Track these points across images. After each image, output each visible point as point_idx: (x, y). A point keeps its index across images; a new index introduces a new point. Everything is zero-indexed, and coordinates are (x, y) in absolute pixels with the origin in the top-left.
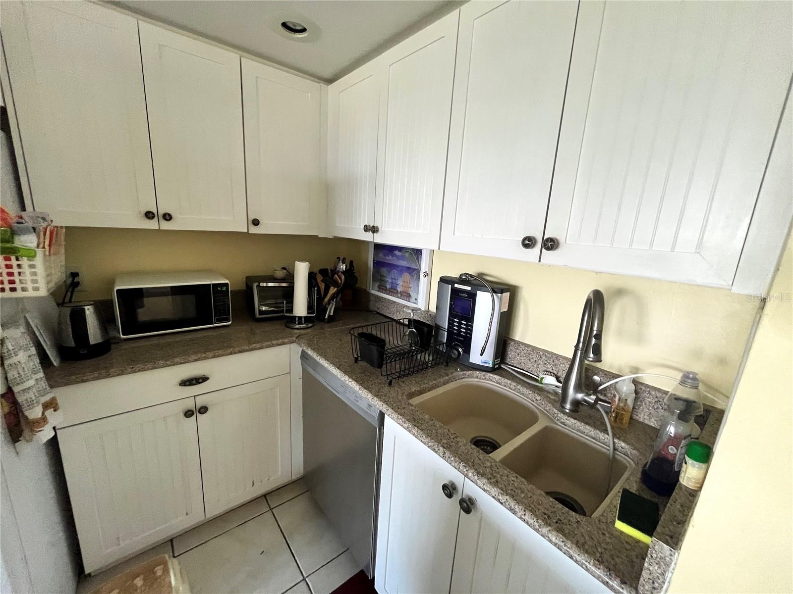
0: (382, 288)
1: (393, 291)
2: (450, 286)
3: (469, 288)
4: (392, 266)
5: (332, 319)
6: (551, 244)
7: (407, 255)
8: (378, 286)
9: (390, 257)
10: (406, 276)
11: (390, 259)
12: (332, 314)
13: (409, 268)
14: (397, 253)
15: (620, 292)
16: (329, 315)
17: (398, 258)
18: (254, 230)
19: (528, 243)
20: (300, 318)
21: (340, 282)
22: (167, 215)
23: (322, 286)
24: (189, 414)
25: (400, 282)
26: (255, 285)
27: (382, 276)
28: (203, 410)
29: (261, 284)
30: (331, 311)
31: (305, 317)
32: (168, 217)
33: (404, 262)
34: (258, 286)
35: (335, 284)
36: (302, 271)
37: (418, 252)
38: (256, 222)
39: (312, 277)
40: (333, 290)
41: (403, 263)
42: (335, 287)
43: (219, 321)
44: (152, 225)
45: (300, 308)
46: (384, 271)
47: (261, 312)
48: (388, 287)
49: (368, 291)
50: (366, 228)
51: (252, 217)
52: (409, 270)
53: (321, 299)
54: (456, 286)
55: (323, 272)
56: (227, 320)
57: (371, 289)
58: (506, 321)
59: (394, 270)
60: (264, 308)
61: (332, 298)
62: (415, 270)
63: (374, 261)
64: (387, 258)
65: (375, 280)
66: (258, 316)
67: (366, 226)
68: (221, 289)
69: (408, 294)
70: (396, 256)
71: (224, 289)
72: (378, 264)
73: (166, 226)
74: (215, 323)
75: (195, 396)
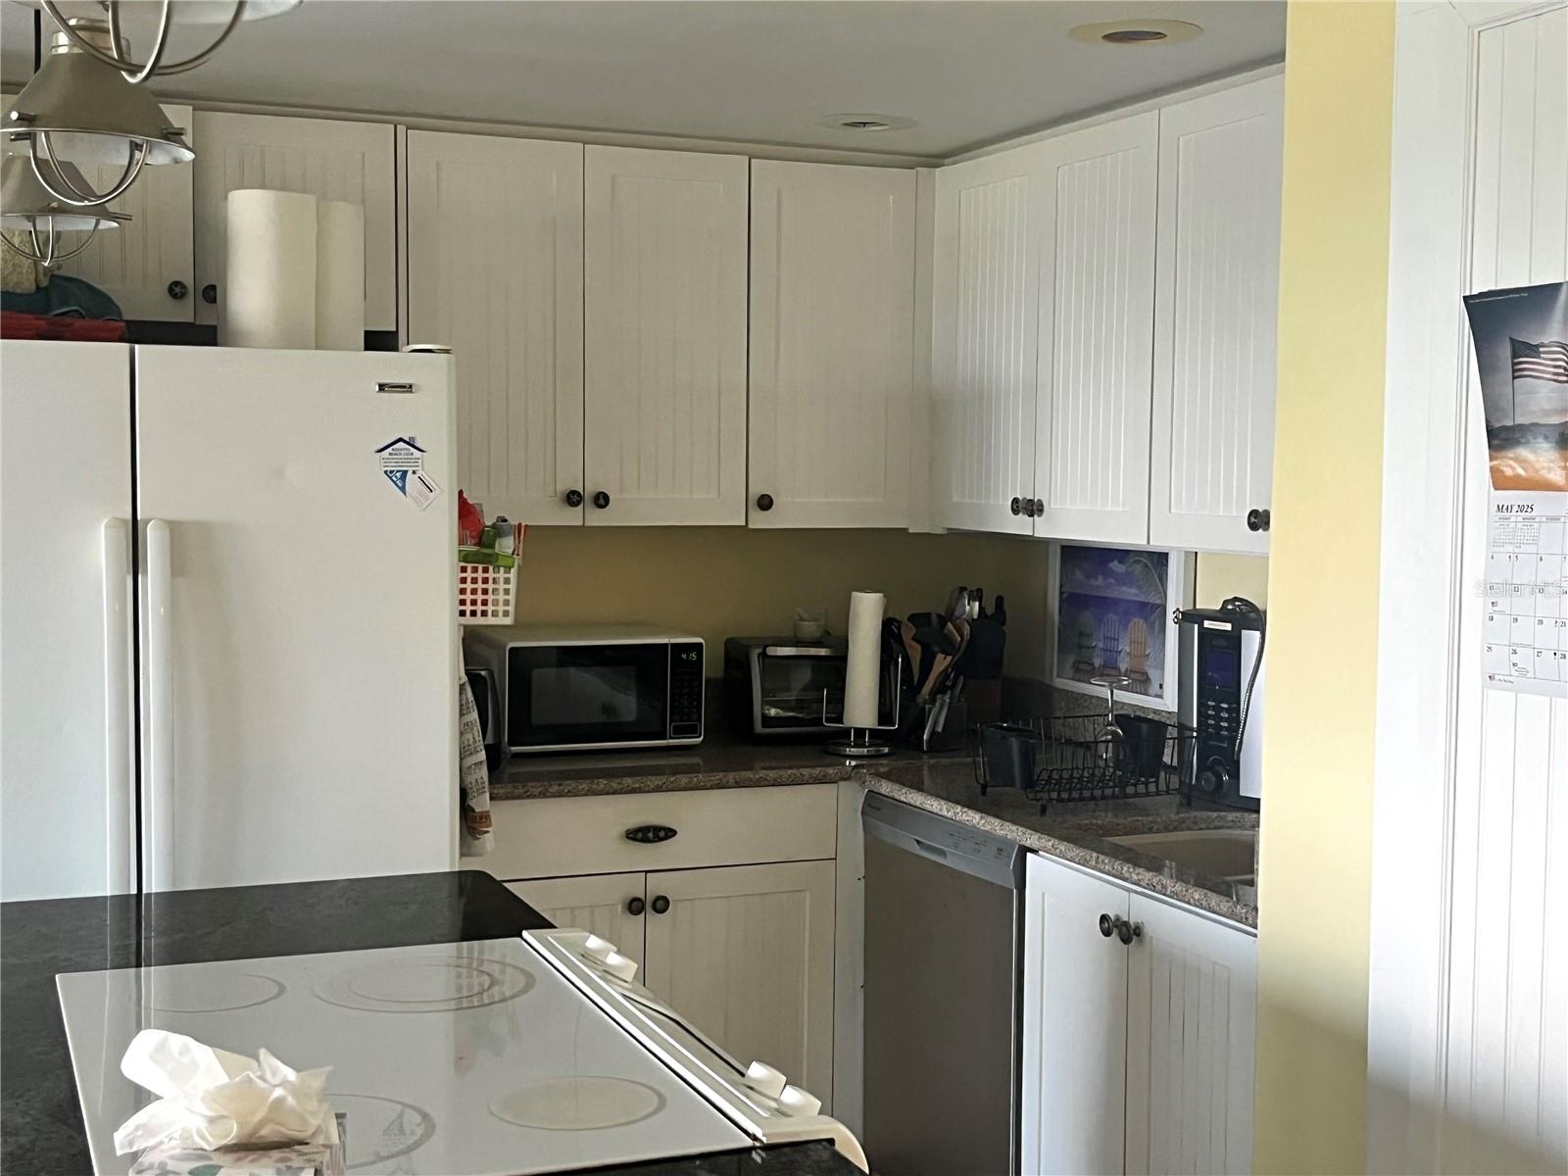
0: (1084, 672)
1: (1109, 672)
2: (1196, 626)
3: (1228, 627)
4: (1104, 604)
5: (939, 745)
7: (1137, 569)
8: (1074, 664)
9: (1101, 580)
10: (1138, 623)
11: (1099, 585)
12: (939, 729)
13: (1143, 605)
14: (1115, 566)
16: (933, 733)
17: (1118, 579)
18: (761, 521)
19: (1253, 520)
20: (860, 732)
21: (959, 639)
22: (601, 497)
23: (915, 652)
24: (635, 906)
25: (1125, 646)
26: (755, 653)
27: (1081, 634)
28: (661, 904)
29: (772, 651)
30: (937, 719)
31: (872, 731)
32: (601, 500)
33: (1133, 591)
34: (763, 655)
35: (949, 648)
36: (867, 612)
37: (1160, 559)
38: (765, 503)
39: (890, 633)
40: (942, 662)
41: (1130, 593)
42: (947, 654)
43: (679, 732)
44: (572, 517)
45: (862, 706)
46: (1087, 617)
47: (767, 721)
48: (1097, 662)
49: (1048, 682)
50: (1017, 506)
51: (756, 491)
52: (1144, 609)
53: (912, 688)
54: (1207, 624)
55: (919, 620)
56: (692, 731)
57: (1055, 674)
59: (1111, 615)
60: (773, 712)
61: (940, 689)
62: (1155, 607)
63: (1061, 593)
64: (1092, 582)
65: (1063, 649)
66: (758, 727)
67: (1015, 500)
68: (688, 656)
69: (1144, 673)
71: (694, 655)
72: (1072, 601)
73: (597, 518)
74: (671, 738)
75: (646, 872)
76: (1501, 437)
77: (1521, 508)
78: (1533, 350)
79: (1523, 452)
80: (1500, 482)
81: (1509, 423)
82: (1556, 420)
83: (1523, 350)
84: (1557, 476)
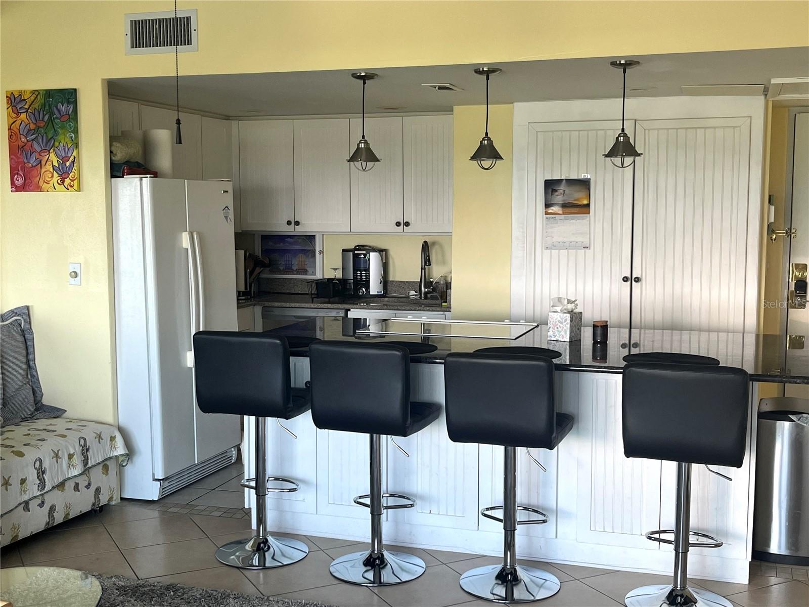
1: (289, 270)
2: (352, 253)
3: (364, 252)
4: (285, 251)
6: (407, 224)
7: (300, 240)
8: (270, 270)
9: (282, 244)
10: (301, 257)
11: (281, 246)
13: (303, 250)
14: (289, 240)
15: (434, 244)
17: (291, 243)
19: (398, 224)
25: (295, 262)
27: (273, 261)
33: (298, 246)
37: (311, 237)
46: (276, 255)
48: (282, 268)
50: (288, 223)
52: (304, 252)
54: (356, 252)
58: (385, 266)
59: (287, 254)
62: (309, 250)
63: (262, 249)
64: (278, 245)
67: (289, 221)
69: (304, 269)
70: (287, 242)
72: (265, 251)
76: (547, 205)
77: (552, 218)
78: (556, 191)
79: (552, 208)
80: (546, 213)
81: (550, 203)
82: (561, 202)
83: (553, 190)
84: (561, 212)
